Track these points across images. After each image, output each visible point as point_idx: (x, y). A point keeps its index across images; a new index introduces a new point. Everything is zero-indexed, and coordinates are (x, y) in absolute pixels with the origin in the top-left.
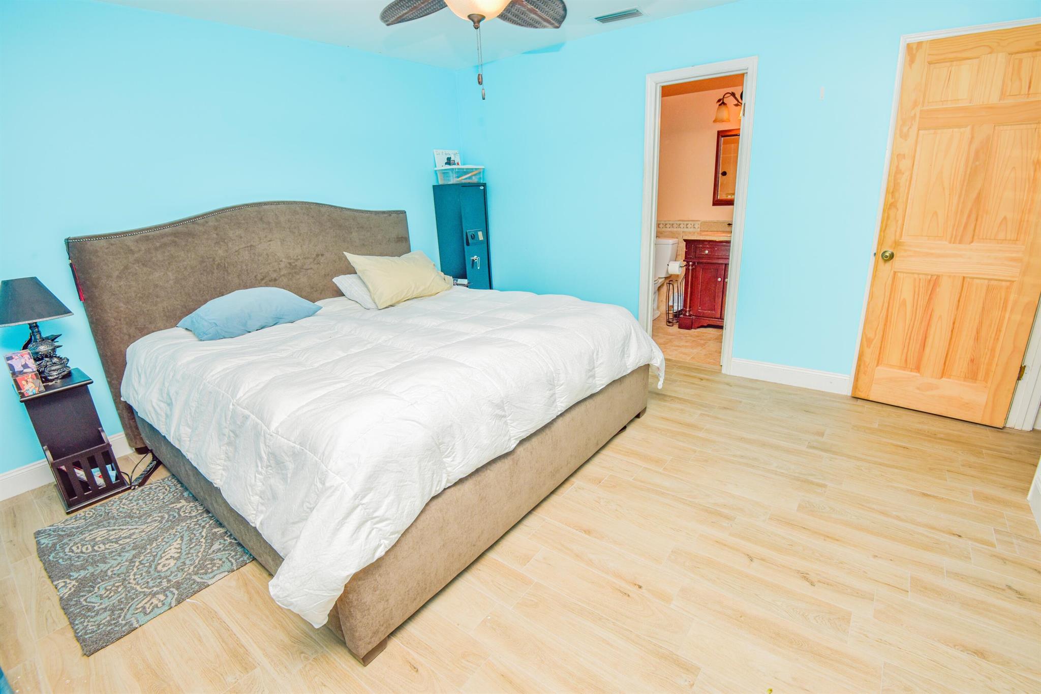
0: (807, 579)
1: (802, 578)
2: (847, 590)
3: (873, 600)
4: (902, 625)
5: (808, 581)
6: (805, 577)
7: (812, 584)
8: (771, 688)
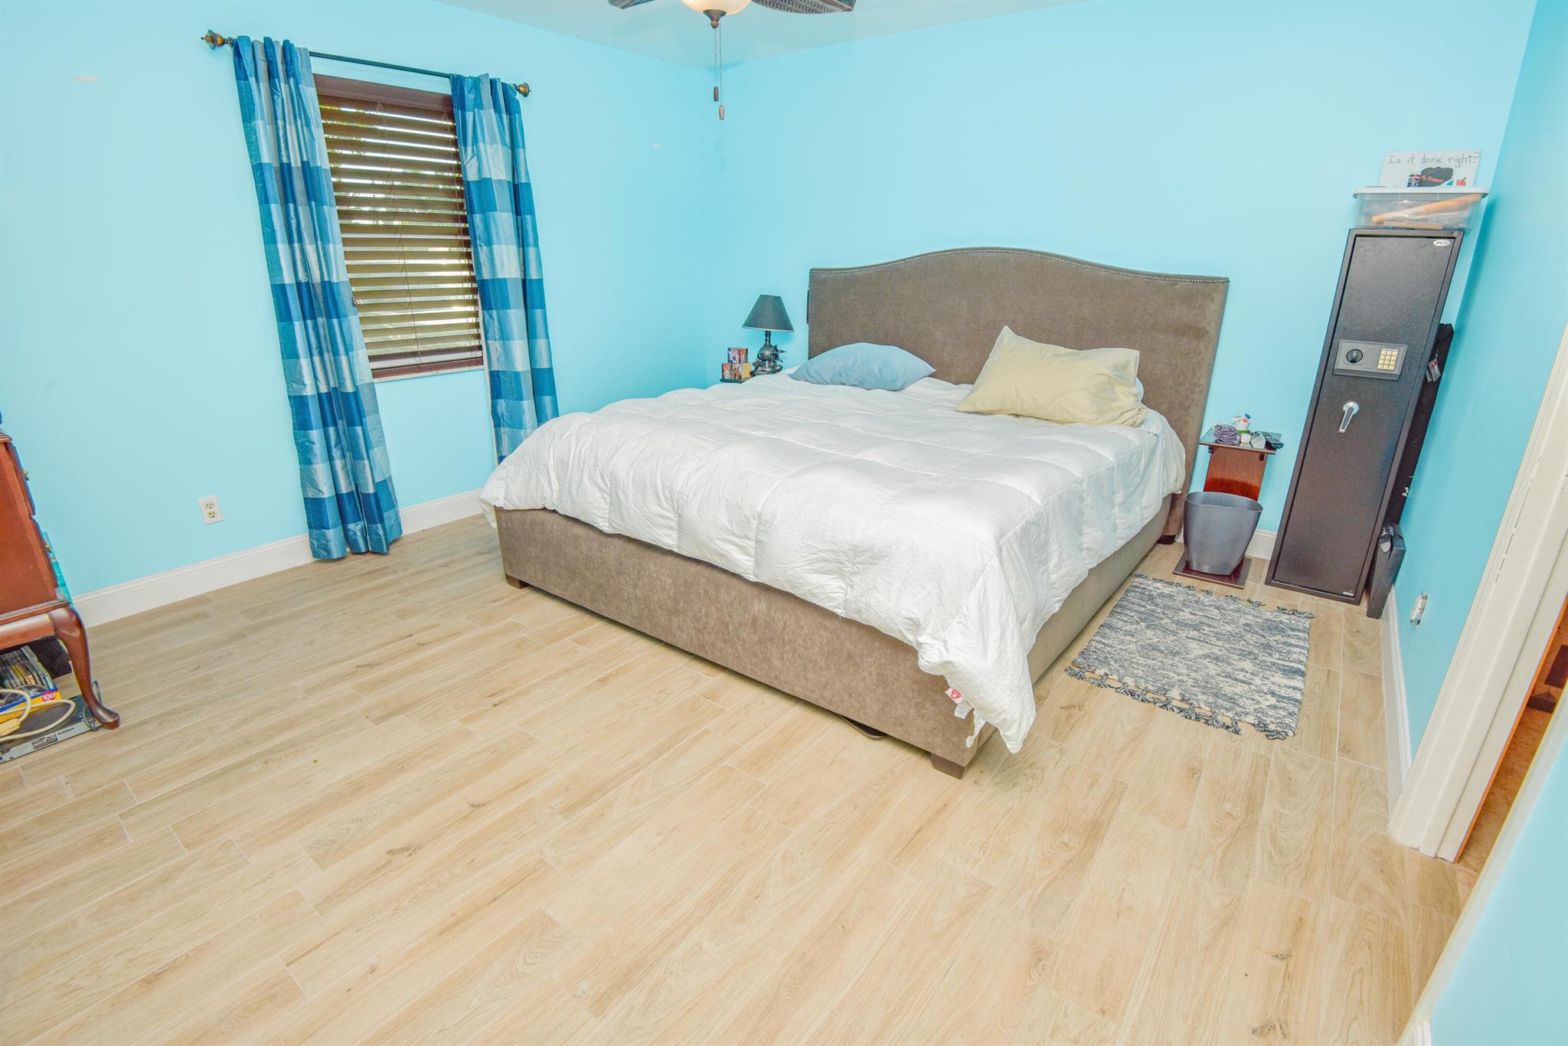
0: (403, 850)
1: (408, 846)
2: (354, 887)
3: (315, 906)
4: (261, 916)
5: (398, 850)
6: (408, 850)
7: (391, 852)
8: (318, 763)
